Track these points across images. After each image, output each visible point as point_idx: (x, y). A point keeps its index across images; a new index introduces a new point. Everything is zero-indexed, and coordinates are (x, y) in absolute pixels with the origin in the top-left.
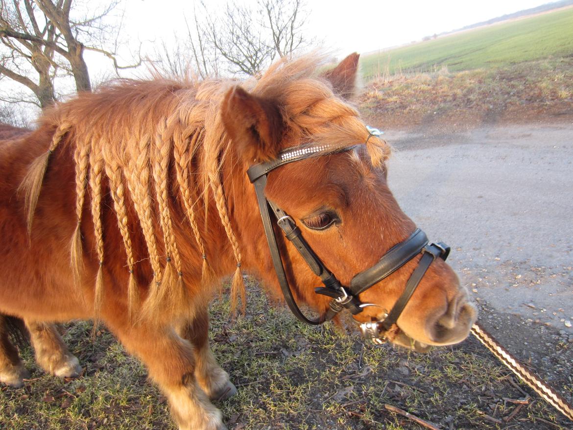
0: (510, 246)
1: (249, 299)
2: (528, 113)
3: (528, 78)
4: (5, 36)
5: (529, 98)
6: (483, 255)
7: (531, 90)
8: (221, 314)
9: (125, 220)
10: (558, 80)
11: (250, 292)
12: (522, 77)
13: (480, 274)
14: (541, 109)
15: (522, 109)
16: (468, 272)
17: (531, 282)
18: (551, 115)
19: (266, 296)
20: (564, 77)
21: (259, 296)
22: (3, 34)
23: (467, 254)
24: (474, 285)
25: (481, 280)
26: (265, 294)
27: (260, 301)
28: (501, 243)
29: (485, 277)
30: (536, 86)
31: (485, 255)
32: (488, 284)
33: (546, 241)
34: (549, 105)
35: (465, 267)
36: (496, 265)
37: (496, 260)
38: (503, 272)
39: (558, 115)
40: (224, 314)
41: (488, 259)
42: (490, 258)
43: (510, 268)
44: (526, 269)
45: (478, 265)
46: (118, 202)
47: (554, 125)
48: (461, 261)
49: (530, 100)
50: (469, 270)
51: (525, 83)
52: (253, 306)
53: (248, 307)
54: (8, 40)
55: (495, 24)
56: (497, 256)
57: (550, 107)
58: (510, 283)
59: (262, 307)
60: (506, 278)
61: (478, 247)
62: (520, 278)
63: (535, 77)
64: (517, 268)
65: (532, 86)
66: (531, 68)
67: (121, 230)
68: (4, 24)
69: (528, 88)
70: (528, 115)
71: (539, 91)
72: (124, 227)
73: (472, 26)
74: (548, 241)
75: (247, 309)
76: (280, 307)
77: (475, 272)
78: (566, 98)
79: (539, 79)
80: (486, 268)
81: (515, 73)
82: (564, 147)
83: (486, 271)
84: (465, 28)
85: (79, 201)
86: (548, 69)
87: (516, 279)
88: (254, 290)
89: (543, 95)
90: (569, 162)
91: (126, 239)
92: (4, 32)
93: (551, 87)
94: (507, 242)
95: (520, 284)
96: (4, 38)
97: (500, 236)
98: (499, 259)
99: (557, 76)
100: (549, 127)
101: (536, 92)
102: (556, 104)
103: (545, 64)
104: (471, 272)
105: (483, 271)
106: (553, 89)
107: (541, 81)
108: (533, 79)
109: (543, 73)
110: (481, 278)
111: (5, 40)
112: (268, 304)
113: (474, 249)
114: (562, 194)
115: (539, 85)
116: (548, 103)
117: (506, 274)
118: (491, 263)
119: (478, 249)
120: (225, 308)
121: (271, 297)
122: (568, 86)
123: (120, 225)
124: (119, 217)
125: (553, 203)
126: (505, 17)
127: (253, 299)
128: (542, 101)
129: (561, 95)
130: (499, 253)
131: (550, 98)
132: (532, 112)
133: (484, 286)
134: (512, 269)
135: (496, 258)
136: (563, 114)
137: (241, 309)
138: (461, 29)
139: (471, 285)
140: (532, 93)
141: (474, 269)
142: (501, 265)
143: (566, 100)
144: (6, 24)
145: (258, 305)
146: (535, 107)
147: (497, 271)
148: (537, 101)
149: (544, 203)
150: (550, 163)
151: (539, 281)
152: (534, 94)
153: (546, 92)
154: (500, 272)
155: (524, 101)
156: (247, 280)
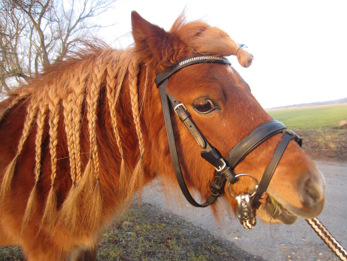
0: (311, 232)
1: (129, 249)
2: (313, 154)
3: (310, 136)
4: (19, 77)
5: (312, 146)
6: (294, 236)
7: (313, 142)
8: (107, 258)
9: (55, 143)
10: (328, 139)
11: (131, 245)
12: (307, 135)
13: (293, 249)
14: (320, 153)
15: (309, 151)
16: (285, 247)
17: (330, 259)
18: (326, 157)
19: (142, 248)
20: (331, 137)
21: (137, 248)
22: (18, 75)
23: (283, 234)
24: (289, 257)
25: (294, 253)
26: (141, 247)
27: (137, 251)
28: (305, 229)
29: (296, 252)
30: (316, 141)
31: (295, 236)
32: (299, 257)
33: (335, 231)
34: (325, 151)
35: (282, 243)
36: (303, 244)
37: (303, 240)
38: (309, 249)
39: (331, 157)
40: (110, 258)
41: (297, 240)
42: (299, 239)
43: (313, 247)
44: (324, 249)
45: (291, 243)
46: (53, 128)
47: (329, 163)
48: (279, 239)
49: (313, 147)
50: (285, 246)
51: (309, 138)
52: (131, 255)
53: (127, 255)
54: (20, 78)
55: (289, 108)
56: (304, 238)
57: (325, 152)
58: (314, 258)
59: (138, 257)
60: (311, 254)
61: (290, 231)
62: (322, 255)
63: (314, 136)
64: (318, 248)
65: (314, 140)
66: (312, 132)
67: (51, 150)
68: (20, 70)
69: (311, 141)
70: (313, 155)
71: (318, 143)
72: (54, 147)
73: (276, 108)
74: (337, 231)
75: (127, 257)
76: (151, 258)
77: (290, 247)
78: (334, 148)
79: (317, 137)
80: (296, 246)
81: (303, 133)
82: (337, 175)
83: (297, 247)
84: (273, 108)
85: (23, 139)
86: (321, 133)
87: (318, 255)
88: (134, 243)
89: (320, 145)
90: (342, 184)
91: (53, 157)
92: (19, 74)
93: (324, 142)
94: (309, 229)
95: (322, 259)
96: (17, 77)
97: (304, 225)
98: (305, 240)
99: (327, 137)
100: (326, 163)
101: (316, 144)
102: (329, 151)
103: (319, 130)
104: (286, 247)
105: (295, 248)
106: (325, 143)
107: (318, 138)
108: (314, 137)
109: (319, 134)
110: (294, 252)
111: (18, 78)
112: (142, 255)
113: (287, 231)
114: (341, 202)
115: (317, 140)
116: (324, 150)
117: (311, 252)
118: (300, 243)
119: (289, 232)
120: (111, 254)
121: (145, 250)
122: (334, 142)
123: (51, 146)
124: (51, 140)
125: (336, 207)
126: (295, 106)
127: (132, 250)
128: (320, 148)
129: (331, 147)
130: (305, 236)
131: (324, 148)
132: (315, 153)
133: (296, 258)
134: (315, 248)
135: (303, 239)
136: (334, 157)
137: (122, 256)
138: (270, 109)
139: (287, 257)
140: (313, 144)
141: (289, 245)
142: (307, 244)
143: (334, 150)
144: (21, 70)
145: (135, 255)
146: (317, 151)
147: (304, 249)
148: (317, 148)
149: (330, 207)
150: (330, 183)
151: (335, 259)
152: (315, 144)
153: (322, 144)
154: (306, 249)
155: (310, 147)
156: (130, 235)
